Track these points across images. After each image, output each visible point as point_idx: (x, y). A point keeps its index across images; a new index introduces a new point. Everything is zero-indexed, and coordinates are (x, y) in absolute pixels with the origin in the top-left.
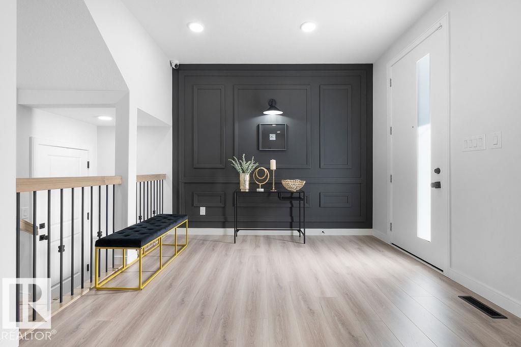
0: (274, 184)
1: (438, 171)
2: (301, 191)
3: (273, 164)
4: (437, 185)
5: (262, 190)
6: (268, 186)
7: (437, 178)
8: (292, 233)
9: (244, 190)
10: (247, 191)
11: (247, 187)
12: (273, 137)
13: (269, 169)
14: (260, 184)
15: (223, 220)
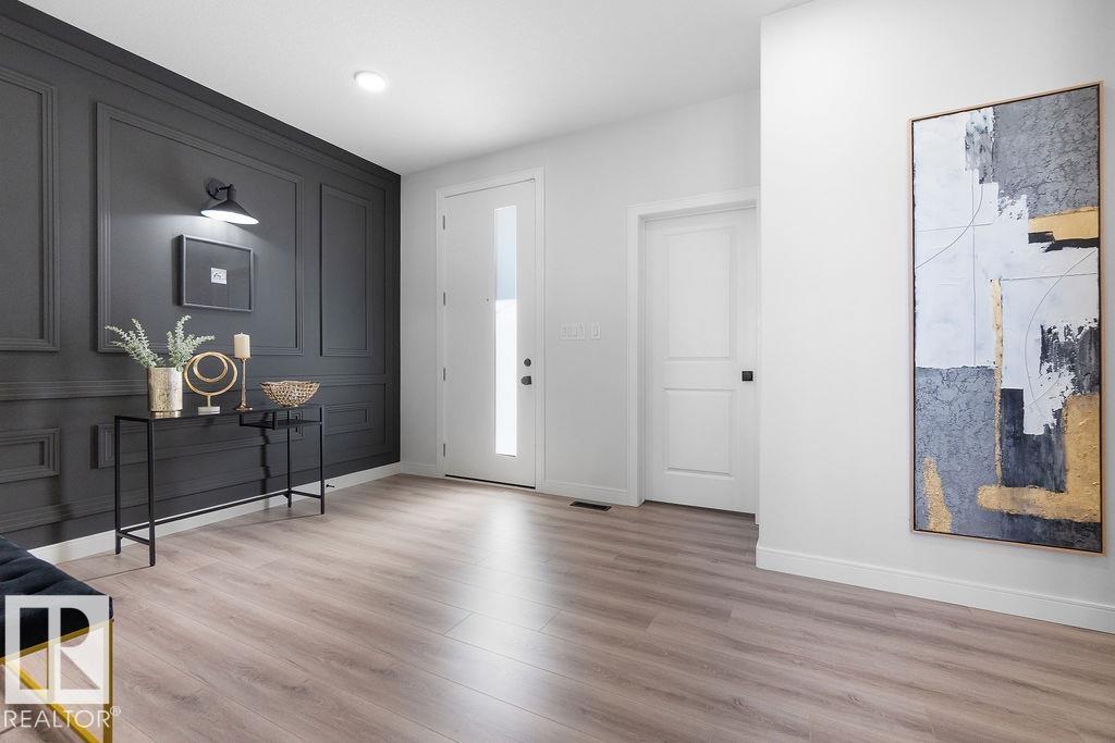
0: (244, 395)
1: (528, 363)
2: (309, 405)
3: (243, 344)
4: (527, 381)
5: (216, 410)
6: (228, 400)
7: (526, 372)
8: (267, 504)
9: (167, 415)
10: (177, 415)
11: (178, 405)
12: (219, 276)
13: (231, 355)
14: (209, 395)
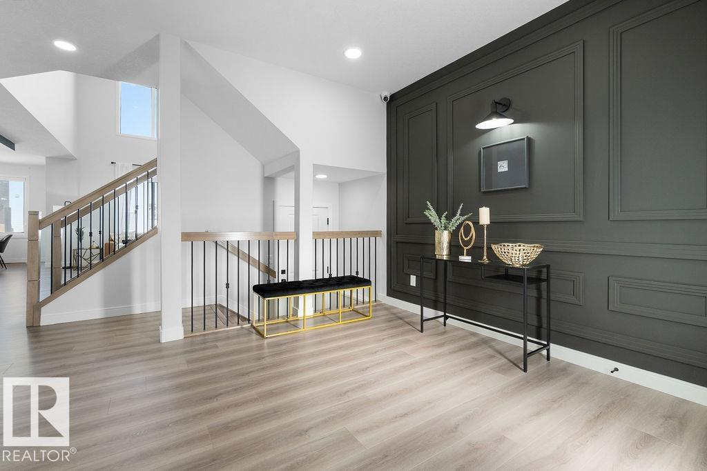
0: (485, 250)
3: (485, 216)
5: (469, 259)
9: (442, 257)
10: (446, 258)
11: (445, 252)
12: (503, 167)
14: (465, 248)
15: (433, 298)
